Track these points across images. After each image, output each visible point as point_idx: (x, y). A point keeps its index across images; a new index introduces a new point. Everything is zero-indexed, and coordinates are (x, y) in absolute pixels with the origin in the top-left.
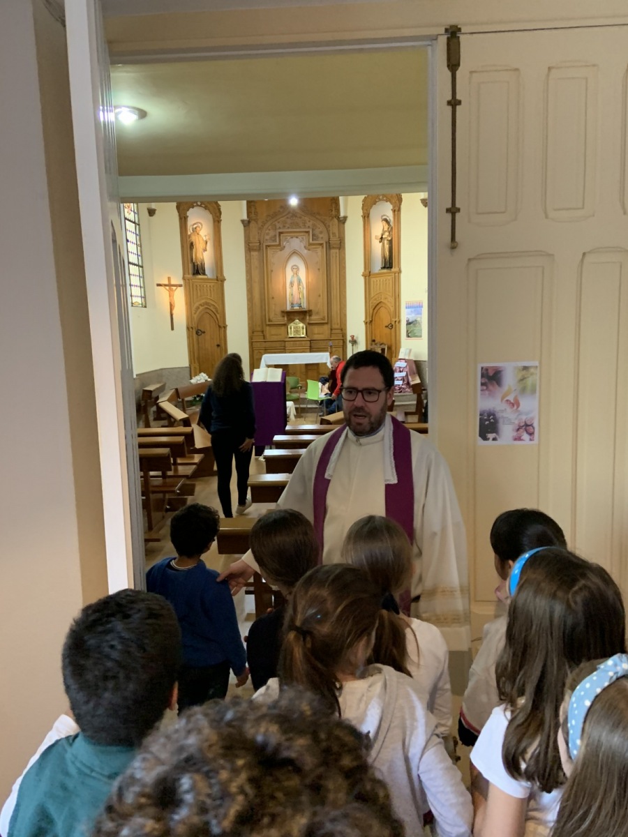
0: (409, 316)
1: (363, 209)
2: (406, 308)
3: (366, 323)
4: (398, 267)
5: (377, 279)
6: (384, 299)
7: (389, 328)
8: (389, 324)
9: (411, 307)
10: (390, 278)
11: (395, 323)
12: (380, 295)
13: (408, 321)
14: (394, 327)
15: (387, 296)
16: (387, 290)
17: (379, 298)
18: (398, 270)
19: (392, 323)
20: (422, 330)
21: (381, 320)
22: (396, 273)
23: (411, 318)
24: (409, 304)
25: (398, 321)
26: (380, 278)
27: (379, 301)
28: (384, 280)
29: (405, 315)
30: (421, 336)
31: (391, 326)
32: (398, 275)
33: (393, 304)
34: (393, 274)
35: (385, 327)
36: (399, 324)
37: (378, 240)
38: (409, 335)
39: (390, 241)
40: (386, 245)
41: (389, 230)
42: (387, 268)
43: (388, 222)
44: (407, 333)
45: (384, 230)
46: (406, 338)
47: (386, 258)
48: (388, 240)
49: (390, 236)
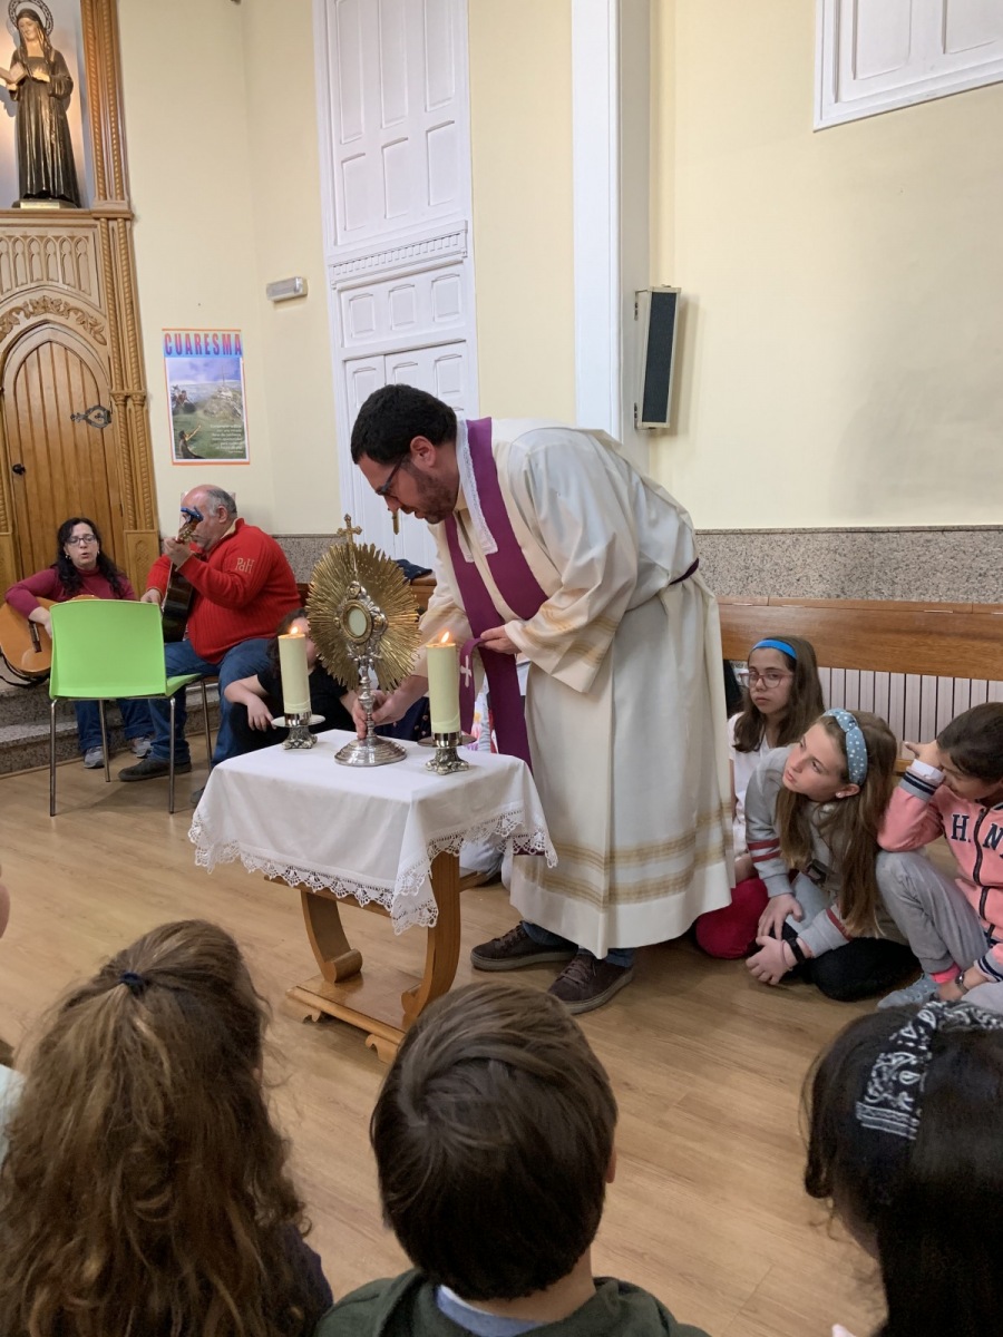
0: (183, 384)
2: (168, 352)
4: (123, 199)
5: (18, 235)
6: (59, 313)
7: (89, 422)
8: (90, 406)
9: (189, 350)
10: (79, 233)
11: (125, 405)
12: (36, 296)
13: (182, 398)
14: (115, 417)
15: (73, 303)
16: (70, 278)
17: (34, 308)
18: (125, 208)
19: (105, 404)
20: (243, 433)
21: (49, 393)
22: (115, 219)
23: (198, 389)
24: (178, 337)
25: (139, 397)
26: (33, 232)
27: (33, 320)
28: (49, 240)
29: (162, 378)
30: (242, 455)
31: (98, 416)
32: (125, 226)
33: (107, 334)
34: (97, 223)
35: (73, 417)
36: (145, 408)
37: (9, 82)
38: (191, 449)
39: (61, 102)
40: (45, 112)
41: (52, 59)
42: (54, 197)
43: (44, 30)
44: (185, 442)
45: (30, 55)
46: (175, 460)
47: (49, 162)
48: (53, 95)
49: (60, 85)
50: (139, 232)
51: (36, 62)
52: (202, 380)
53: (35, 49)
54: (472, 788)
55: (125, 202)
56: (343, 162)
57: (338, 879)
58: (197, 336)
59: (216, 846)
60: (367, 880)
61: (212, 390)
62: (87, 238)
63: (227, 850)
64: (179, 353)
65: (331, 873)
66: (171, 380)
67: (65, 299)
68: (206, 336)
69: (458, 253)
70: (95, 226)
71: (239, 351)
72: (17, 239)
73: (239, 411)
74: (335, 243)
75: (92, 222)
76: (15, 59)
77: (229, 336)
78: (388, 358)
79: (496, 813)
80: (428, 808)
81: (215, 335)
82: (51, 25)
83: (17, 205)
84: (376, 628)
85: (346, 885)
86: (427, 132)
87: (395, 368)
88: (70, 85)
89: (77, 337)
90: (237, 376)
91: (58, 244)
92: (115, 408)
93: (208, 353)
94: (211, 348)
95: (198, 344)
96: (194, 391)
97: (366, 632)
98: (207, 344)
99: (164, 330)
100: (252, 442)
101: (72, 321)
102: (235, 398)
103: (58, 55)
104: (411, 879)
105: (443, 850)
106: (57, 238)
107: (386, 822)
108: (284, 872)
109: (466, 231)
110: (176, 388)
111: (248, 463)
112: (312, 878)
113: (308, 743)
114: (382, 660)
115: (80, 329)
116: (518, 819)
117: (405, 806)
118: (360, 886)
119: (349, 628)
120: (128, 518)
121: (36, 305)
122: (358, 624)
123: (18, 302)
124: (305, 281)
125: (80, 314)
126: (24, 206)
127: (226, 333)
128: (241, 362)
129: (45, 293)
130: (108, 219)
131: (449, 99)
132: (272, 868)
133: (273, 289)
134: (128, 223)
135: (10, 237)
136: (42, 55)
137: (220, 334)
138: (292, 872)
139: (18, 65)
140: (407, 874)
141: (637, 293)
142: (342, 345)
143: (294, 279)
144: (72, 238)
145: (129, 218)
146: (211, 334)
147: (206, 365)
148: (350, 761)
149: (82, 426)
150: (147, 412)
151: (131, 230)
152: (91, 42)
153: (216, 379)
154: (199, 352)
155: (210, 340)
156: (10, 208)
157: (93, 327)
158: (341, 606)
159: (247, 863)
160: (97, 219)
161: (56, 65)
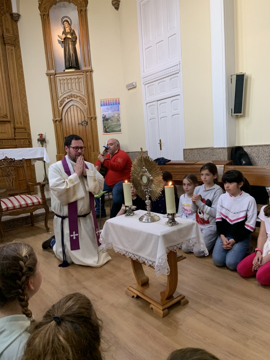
0: (105, 113)
1: (40, 8)
2: (101, 105)
3: (55, 122)
4: (90, 66)
5: (65, 78)
6: (75, 98)
7: (82, 125)
8: (83, 121)
9: (106, 104)
10: (79, 76)
11: (91, 120)
12: (69, 94)
13: (105, 117)
14: (89, 123)
15: (78, 95)
16: (78, 88)
17: (69, 97)
18: (90, 69)
19: (86, 120)
20: (120, 125)
21: (73, 118)
22: (88, 72)
23: (109, 114)
24: (104, 101)
25: (94, 118)
26: (68, 77)
27: (69, 100)
28: (72, 79)
29: (100, 112)
30: (120, 131)
31: (85, 123)
32: (90, 73)
33: (86, 102)
34: (84, 73)
35: (79, 124)
36: (96, 120)
37: (62, 39)
38: (107, 130)
39: (74, 43)
40: (70, 46)
41: (72, 32)
42: (73, 68)
43: (70, 25)
44: (106, 129)
45: (66, 31)
46: (104, 134)
47: (72, 58)
48: (72, 41)
49: (74, 38)
50: (94, 74)
51: (68, 33)
52: (110, 112)
53: (68, 30)
54: (180, 231)
55: (90, 67)
56: (146, 49)
57: (140, 257)
58: (108, 100)
59: (107, 244)
60: (148, 258)
61: (113, 115)
62: (81, 78)
63: (110, 245)
64: (104, 105)
65: (138, 255)
66: (102, 112)
67: (76, 94)
68: (111, 100)
69: (178, 70)
70: (83, 74)
71: (119, 103)
72: (65, 80)
73: (119, 119)
74: (144, 72)
75: (82, 73)
76: (63, 33)
77: (117, 100)
78: (158, 102)
79: (188, 238)
80: (166, 237)
81: (113, 100)
82: (71, 23)
83: (64, 71)
84: (150, 181)
85: (143, 259)
86: (169, 38)
87: (160, 104)
88: (76, 38)
89: (79, 103)
90: (119, 110)
91: (74, 80)
92: (89, 121)
93: (111, 105)
94: (112, 103)
95: (109, 103)
96: (108, 115)
97: (147, 182)
98: (111, 102)
99: (100, 100)
100: (123, 127)
101: (78, 99)
102: (118, 116)
103: (73, 31)
104: (161, 260)
105: (171, 250)
106: (74, 78)
107: (153, 241)
108: (125, 253)
109: (180, 64)
110: (103, 115)
111: (122, 133)
112: (133, 256)
113: (132, 214)
114: (152, 190)
115: (80, 101)
116: (195, 240)
117: (159, 237)
118: (146, 260)
119: (142, 181)
120: (92, 149)
121: (69, 96)
122: (145, 180)
123: (65, 96)
124: (136, 83)
125: (80, 97)
126: (66, 71)
127: (116, 99)
128: (120, 106)
129: (72, 93)
130: (86, 72)
131: (174, 28)
132: (122, 251)
133: (127, 86)
134: (91, 73)
135: (63, 79)
136: (69, 31)
137: (114, 100)
138: (127, 253)
139: (64, 35)
140: (159, 258)
141: (232, 75)
142: (146, 99)
143: (133, 83)
144: (78, 78)
145: (91, 71)
146: (112, 100)
147: (111, 108)
148: (143, 221)
149: (81, 126)
150: (96, 121)
151: (92, 74)
152: (81, 26)
153: (113, 111)
154: (109, 105)
155: (112, 101)
156: (63, 72)
157: (83, 101)
158: (140, 174)
159: (115, 249)
160: (84, 72)
161: (73, 33)
